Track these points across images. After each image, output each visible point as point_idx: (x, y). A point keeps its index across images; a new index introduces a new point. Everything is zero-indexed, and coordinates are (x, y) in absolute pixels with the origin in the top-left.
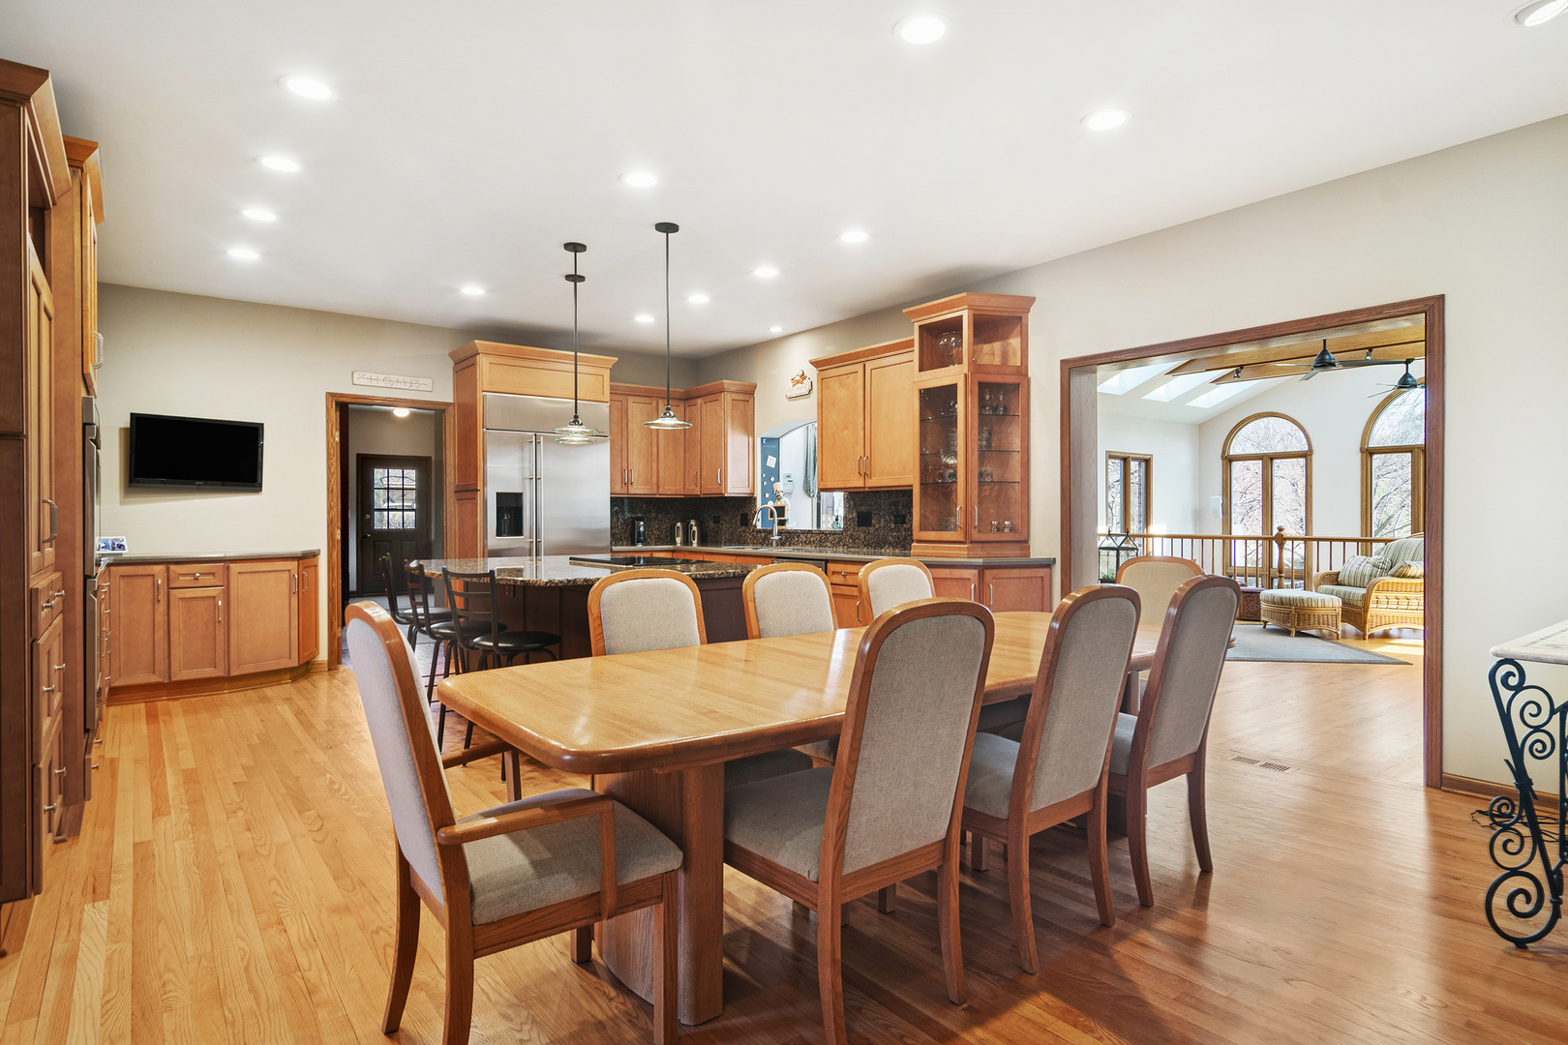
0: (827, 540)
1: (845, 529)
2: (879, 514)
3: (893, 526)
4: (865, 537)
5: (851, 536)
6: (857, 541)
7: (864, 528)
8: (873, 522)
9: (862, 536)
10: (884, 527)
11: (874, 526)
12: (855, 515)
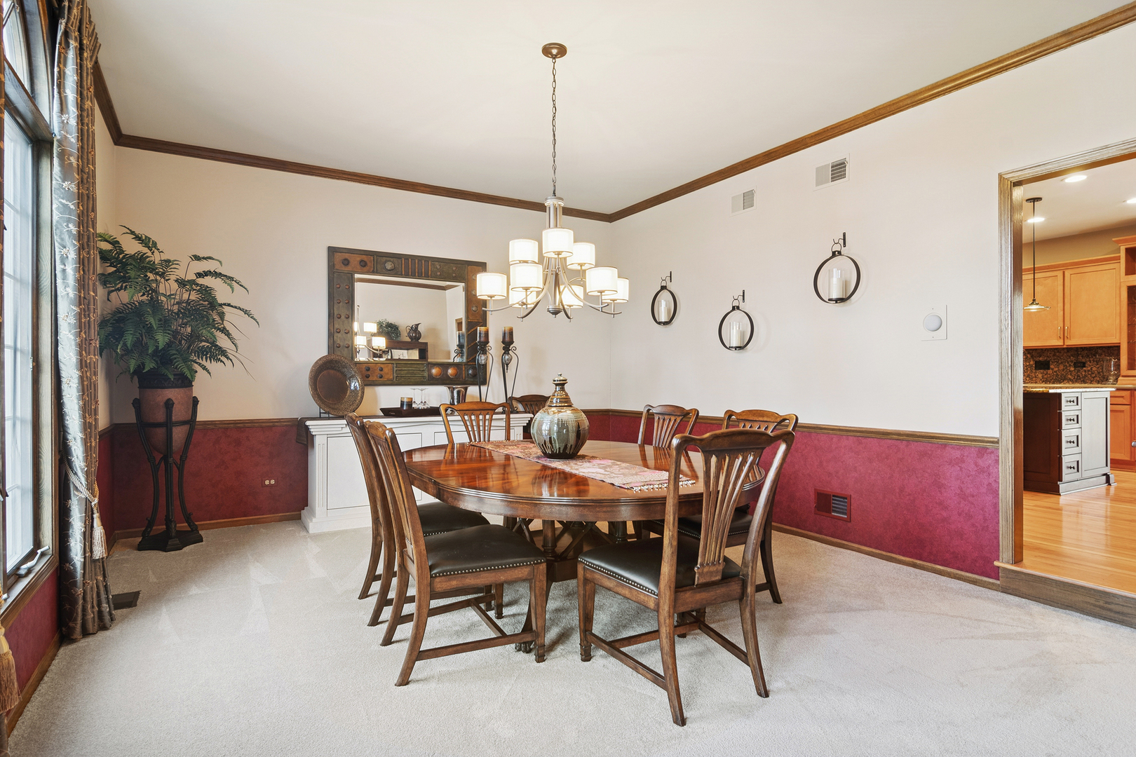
2: (1056, 362)
3: (1072, 369)
4: (1043, 377)
6: (1034, 379)
7: (1042, 371)
8: (1052, 367)
9: (1040, 376)
10: (1063, 370)
11: (1053, 369)
12: (1032, 363)
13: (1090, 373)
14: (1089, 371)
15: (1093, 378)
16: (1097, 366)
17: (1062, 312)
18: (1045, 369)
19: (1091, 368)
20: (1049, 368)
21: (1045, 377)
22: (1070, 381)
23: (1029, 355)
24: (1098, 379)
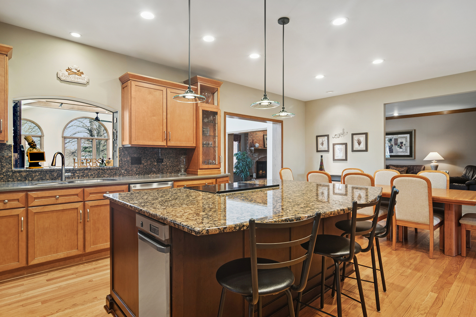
0: (105, 173)
1: (121, 166)
2: (146, 158)
3: (156, 164)
4: (136, 170)
5: (126, 170)
6: (131, 172)
7: (136, 165)
8: (143, 162)
9: (135, 169)
10: (150, 164)
11: (143, 164)
12: (129, 159)
13: (166, 166)
14: (165, 165)
15: (167, 170)
16: (170, 162)
17: (166, 120)
18: (138, 164)
19: (166, 164)
20: (141, 163)
21: (139, 170)
22: (154, 172)
23: (126, 152)
24: (170, 171)
